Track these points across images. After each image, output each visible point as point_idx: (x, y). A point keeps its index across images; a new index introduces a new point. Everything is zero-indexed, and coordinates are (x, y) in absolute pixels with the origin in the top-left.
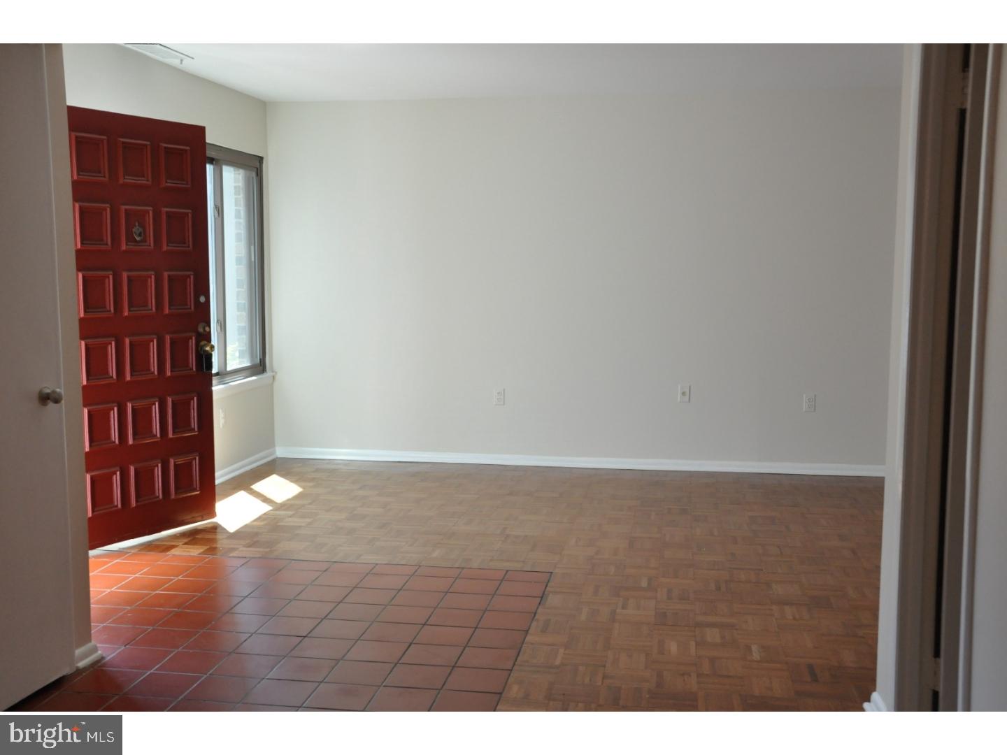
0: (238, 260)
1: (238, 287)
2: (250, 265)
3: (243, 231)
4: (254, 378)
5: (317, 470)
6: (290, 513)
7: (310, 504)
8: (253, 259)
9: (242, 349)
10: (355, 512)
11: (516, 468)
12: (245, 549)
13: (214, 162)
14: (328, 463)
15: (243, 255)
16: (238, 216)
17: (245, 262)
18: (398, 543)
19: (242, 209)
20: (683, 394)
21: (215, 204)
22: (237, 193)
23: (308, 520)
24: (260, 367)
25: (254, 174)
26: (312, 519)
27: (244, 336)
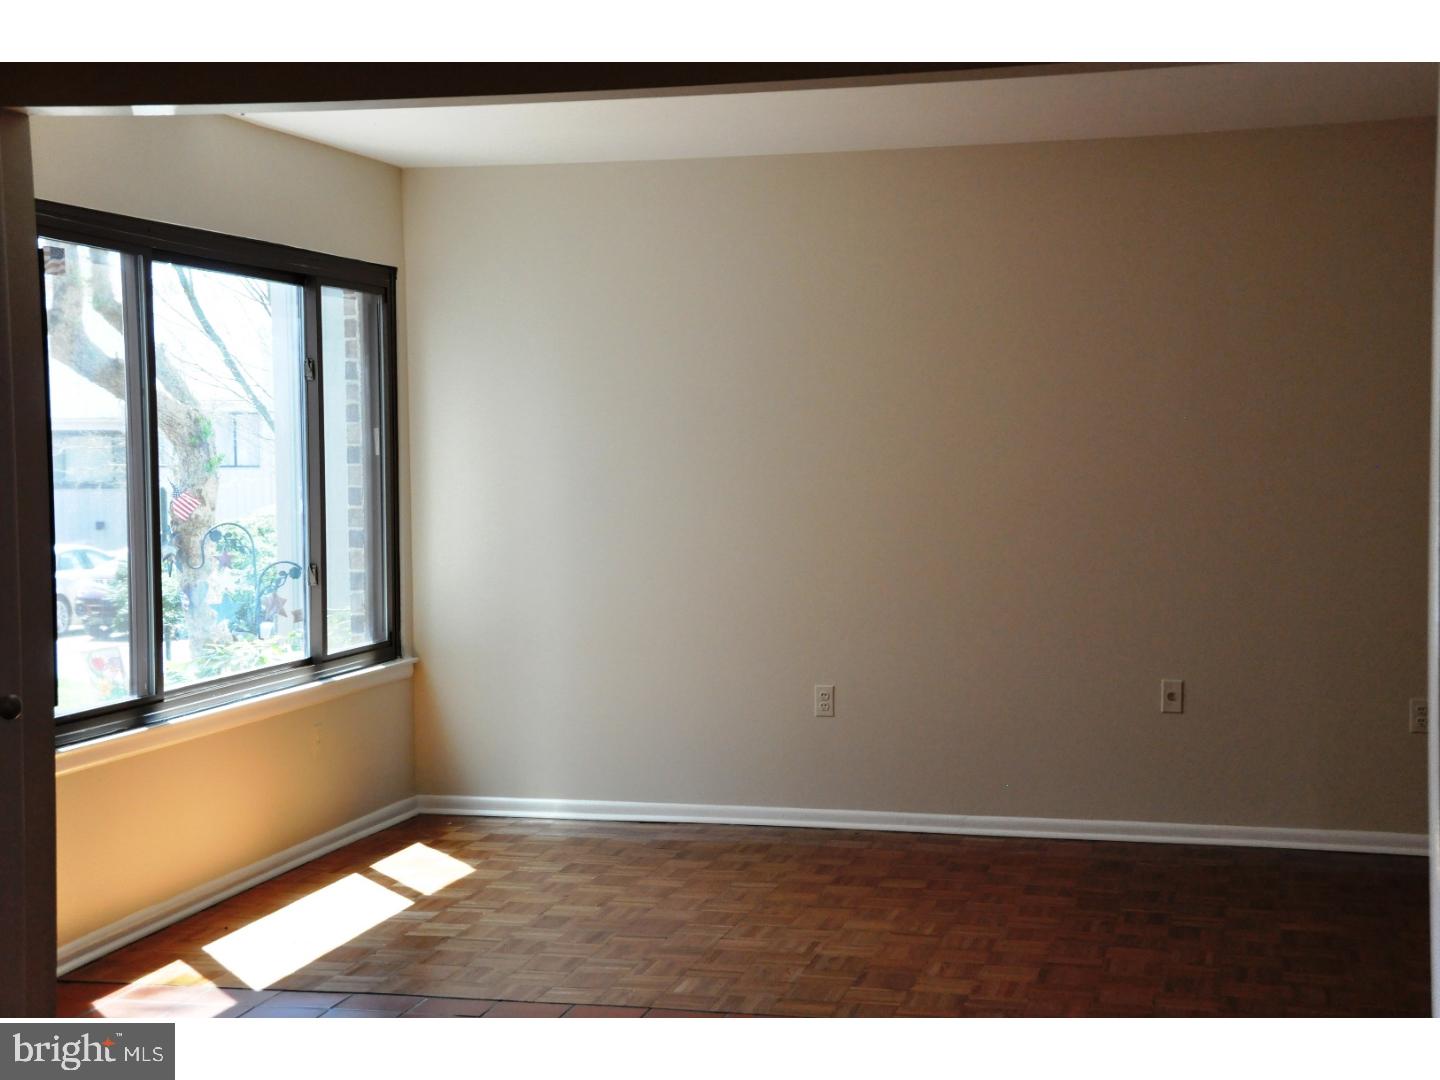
0: (352, 455)
1: (350, 503)
2: (373, 463)
3: (360, 401)
4: (380, 667)
5: (490, 838)
6: (431, 914)
7: (468, 898)
8: (378, 453)
9: (357, 614)
10: (548, 913)
11: (857, 835)
12: (341, 977)
13: (306, 282)
14: (511, 825)
15: (360, 445)
16: (350, 374)
17: (362, 455)
18: (617, 968)
19: (358, 359)
20: (1171, 696)
21: (306, 356)
22: (349, 332)
23: (463, 927)
24: (388, 648)
25: (380, 300)
26: (469, 925)
27: (362, 592)
